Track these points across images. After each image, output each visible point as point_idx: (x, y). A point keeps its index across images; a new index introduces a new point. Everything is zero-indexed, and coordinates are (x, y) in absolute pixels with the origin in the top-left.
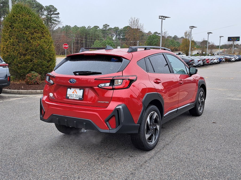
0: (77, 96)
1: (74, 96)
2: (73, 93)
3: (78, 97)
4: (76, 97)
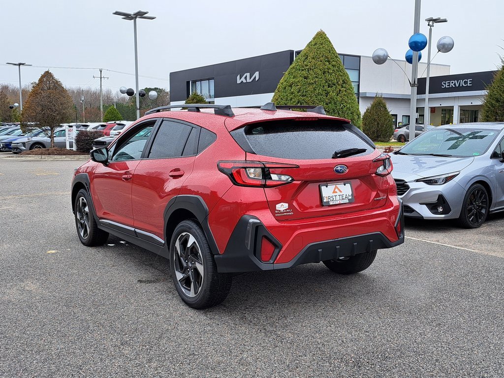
0: (342, 197)
1: (338, 198)
2: (334, 192)
3: (344, 198)
4: (341, 199)
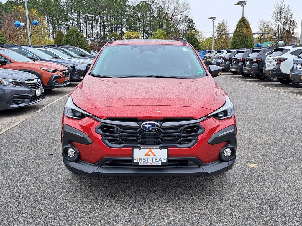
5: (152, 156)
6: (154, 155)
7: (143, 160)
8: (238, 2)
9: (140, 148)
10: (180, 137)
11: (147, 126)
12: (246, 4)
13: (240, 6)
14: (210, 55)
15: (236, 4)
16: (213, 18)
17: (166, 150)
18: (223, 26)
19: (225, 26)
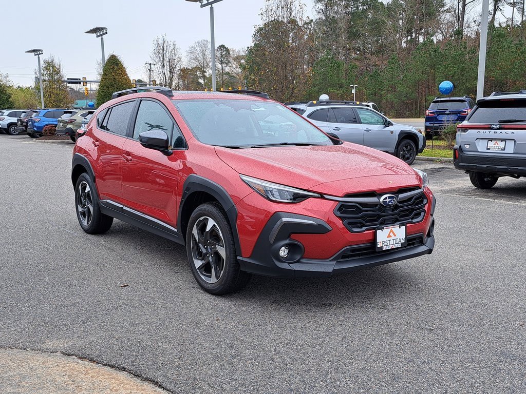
5: (393, 237)
6: (395, 236)
7: (385, 244)
8: (92, 29)
9: (382, 229)
10: (413, 210)
11: (388, 200)
12: (106, 33)
13: (95, 35)
14: (71, 118)
15: (88, 32)
16: (37, 52)
17: (404, 227)
18: (53, 67)
19: (58, 67)
